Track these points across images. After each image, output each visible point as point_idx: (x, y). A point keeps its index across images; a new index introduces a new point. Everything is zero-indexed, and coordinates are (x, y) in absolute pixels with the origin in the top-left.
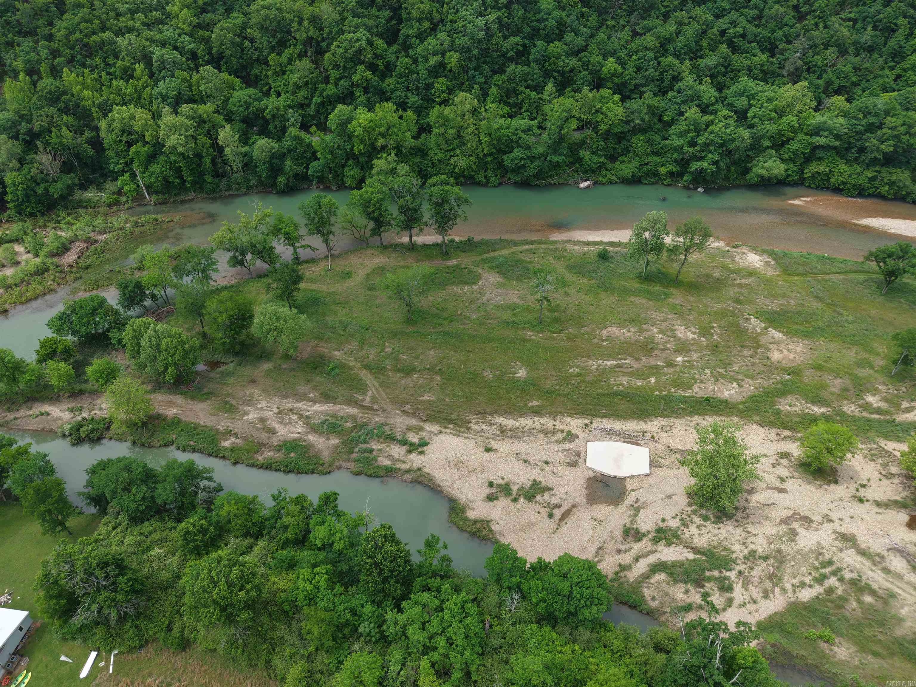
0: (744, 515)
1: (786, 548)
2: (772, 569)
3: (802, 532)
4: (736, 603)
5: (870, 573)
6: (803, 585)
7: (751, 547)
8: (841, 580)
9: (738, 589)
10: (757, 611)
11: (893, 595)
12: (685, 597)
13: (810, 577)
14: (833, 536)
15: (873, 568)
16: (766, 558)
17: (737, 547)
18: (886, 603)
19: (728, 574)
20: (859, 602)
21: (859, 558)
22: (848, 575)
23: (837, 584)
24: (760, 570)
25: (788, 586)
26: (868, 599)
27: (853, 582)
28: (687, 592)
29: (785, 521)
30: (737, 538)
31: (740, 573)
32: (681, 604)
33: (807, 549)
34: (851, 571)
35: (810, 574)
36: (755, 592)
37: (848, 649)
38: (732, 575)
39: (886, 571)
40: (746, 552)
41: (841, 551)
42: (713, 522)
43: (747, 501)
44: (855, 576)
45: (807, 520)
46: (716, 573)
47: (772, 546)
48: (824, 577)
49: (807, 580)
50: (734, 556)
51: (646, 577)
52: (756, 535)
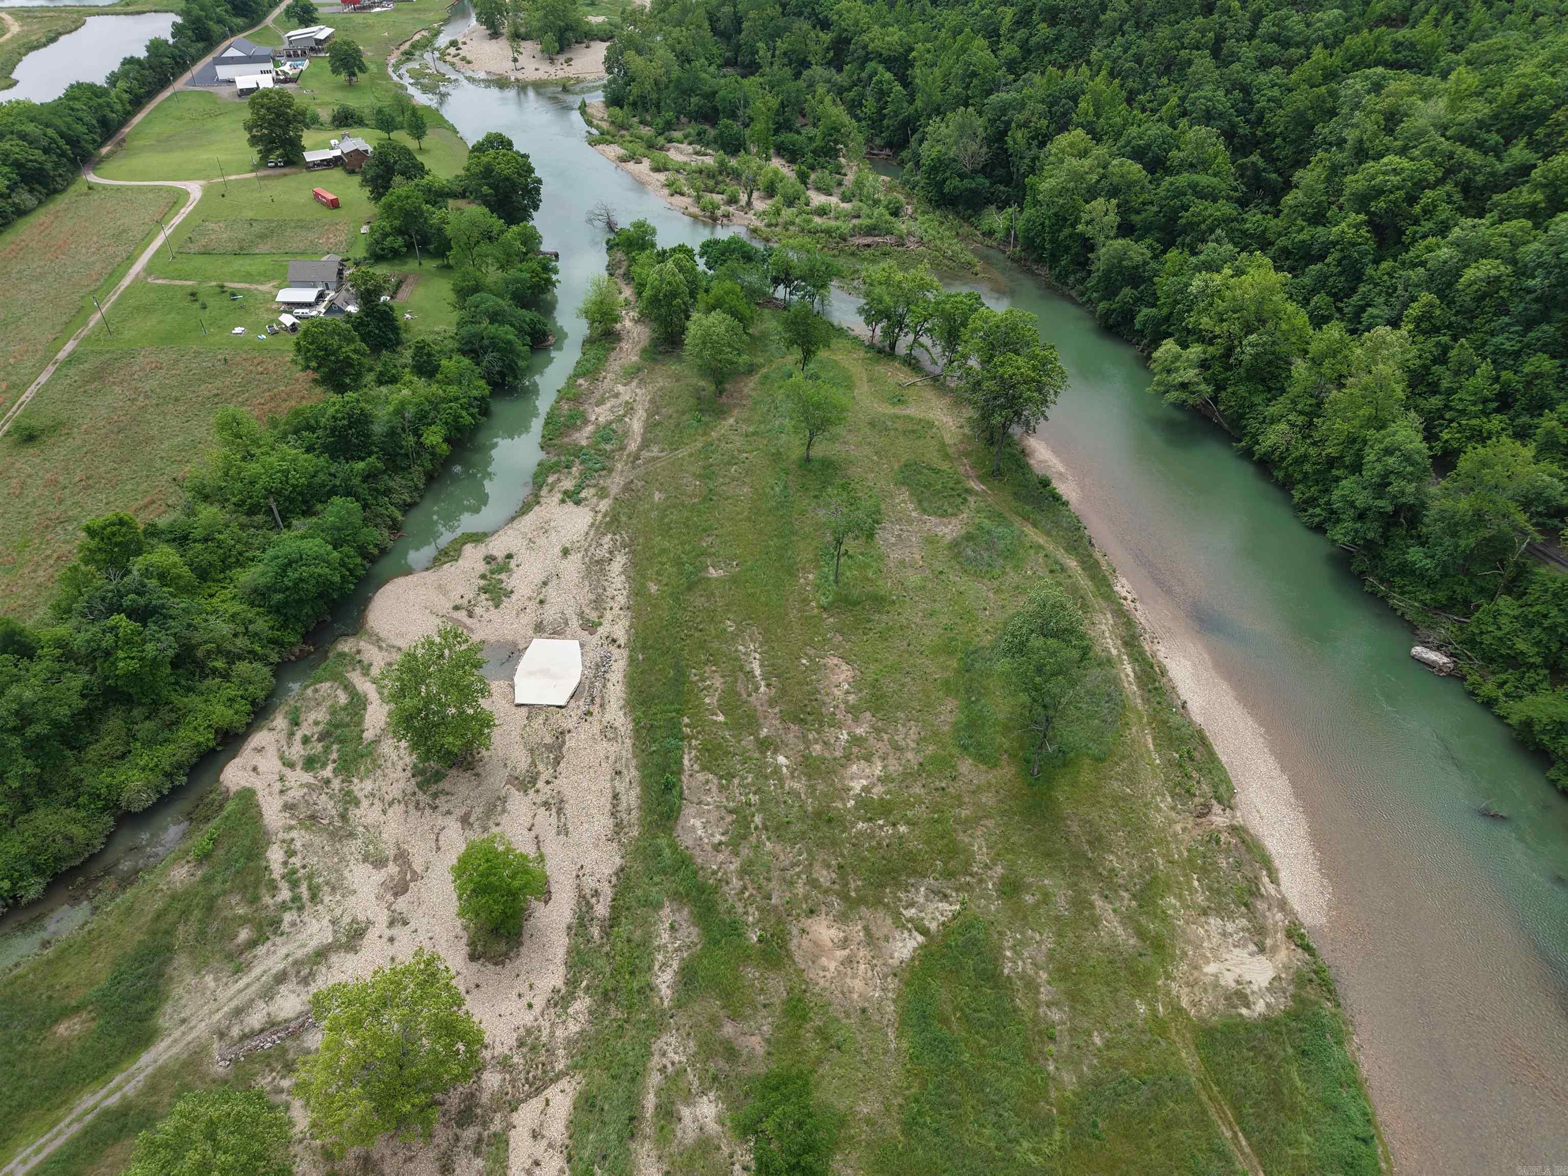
0: (421, 805)
1: (353, 847)
2: (325, 822)
3: (380, 876)
4: (287, 771)
5: (283, 951)
6: (291, 853)
7: (365, 803)
8: (284, 907)
9: (307, 778)
10: (270, 794)
11: (238, 971)
12: (311, 721)
13: (298, 865)
14: (361, 917)
15: (290, 959)
16: (343, 817)
17: (368, 785)
18: (230, 957)
19: (330, 767)
20: (244, 921)
21: (313, 945)
22: (288, 917)
23: (279, 899)
24: (326, 804)
25: (294, 834)
26: (244, 935)
27: (275, 923)
28: (316, 723)
29: (402, 857)
30: (384, 789)
31: (328, 782)
32: (302, 717)
33: (346, 873)
34: (293, 924)
35: (304, 867)
36: (295, 794)
37: (182, 882)
38: (328, 773)
39: (281, 978)
40: (360, 795)
41: (333, 922)
42: (415, 765)
43: (449, 813)
44: (285, 926)
45: (400, 888)
46: (334, 756)
47: (361, 829)
48: (294, 885)
49: (296, 861)
50: (356, 780)
51: (348, 687)
52: (384, 812)
